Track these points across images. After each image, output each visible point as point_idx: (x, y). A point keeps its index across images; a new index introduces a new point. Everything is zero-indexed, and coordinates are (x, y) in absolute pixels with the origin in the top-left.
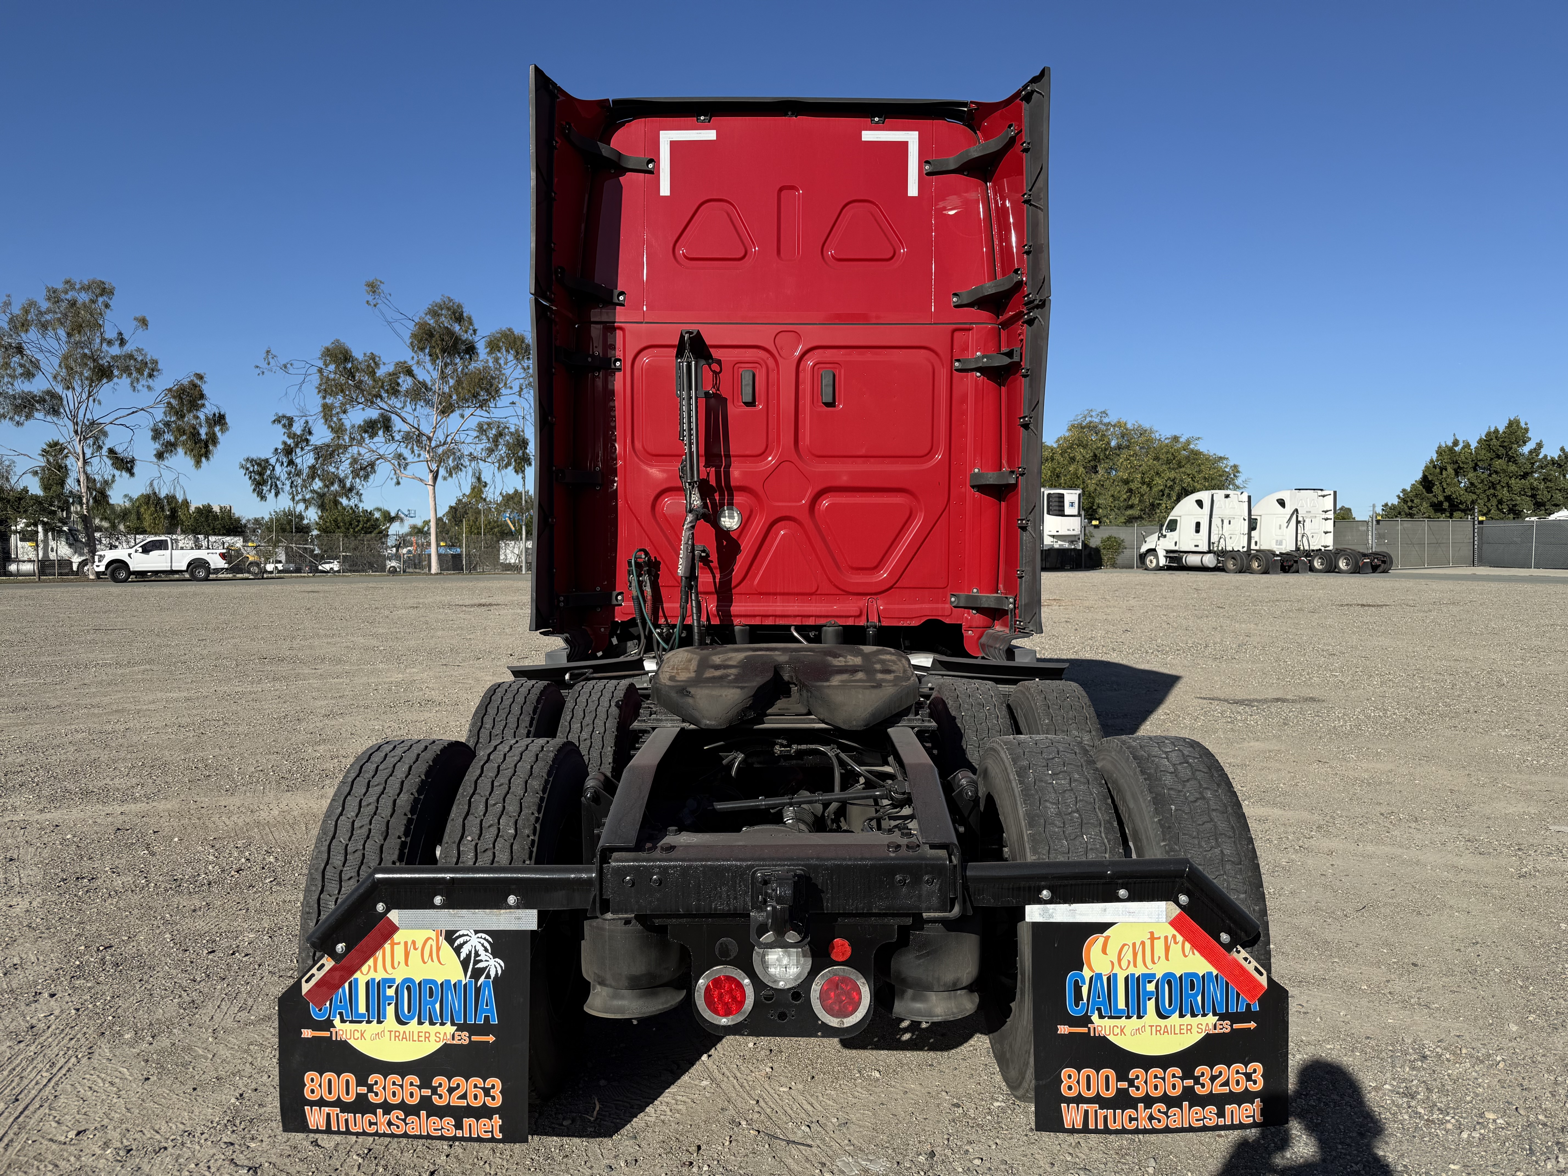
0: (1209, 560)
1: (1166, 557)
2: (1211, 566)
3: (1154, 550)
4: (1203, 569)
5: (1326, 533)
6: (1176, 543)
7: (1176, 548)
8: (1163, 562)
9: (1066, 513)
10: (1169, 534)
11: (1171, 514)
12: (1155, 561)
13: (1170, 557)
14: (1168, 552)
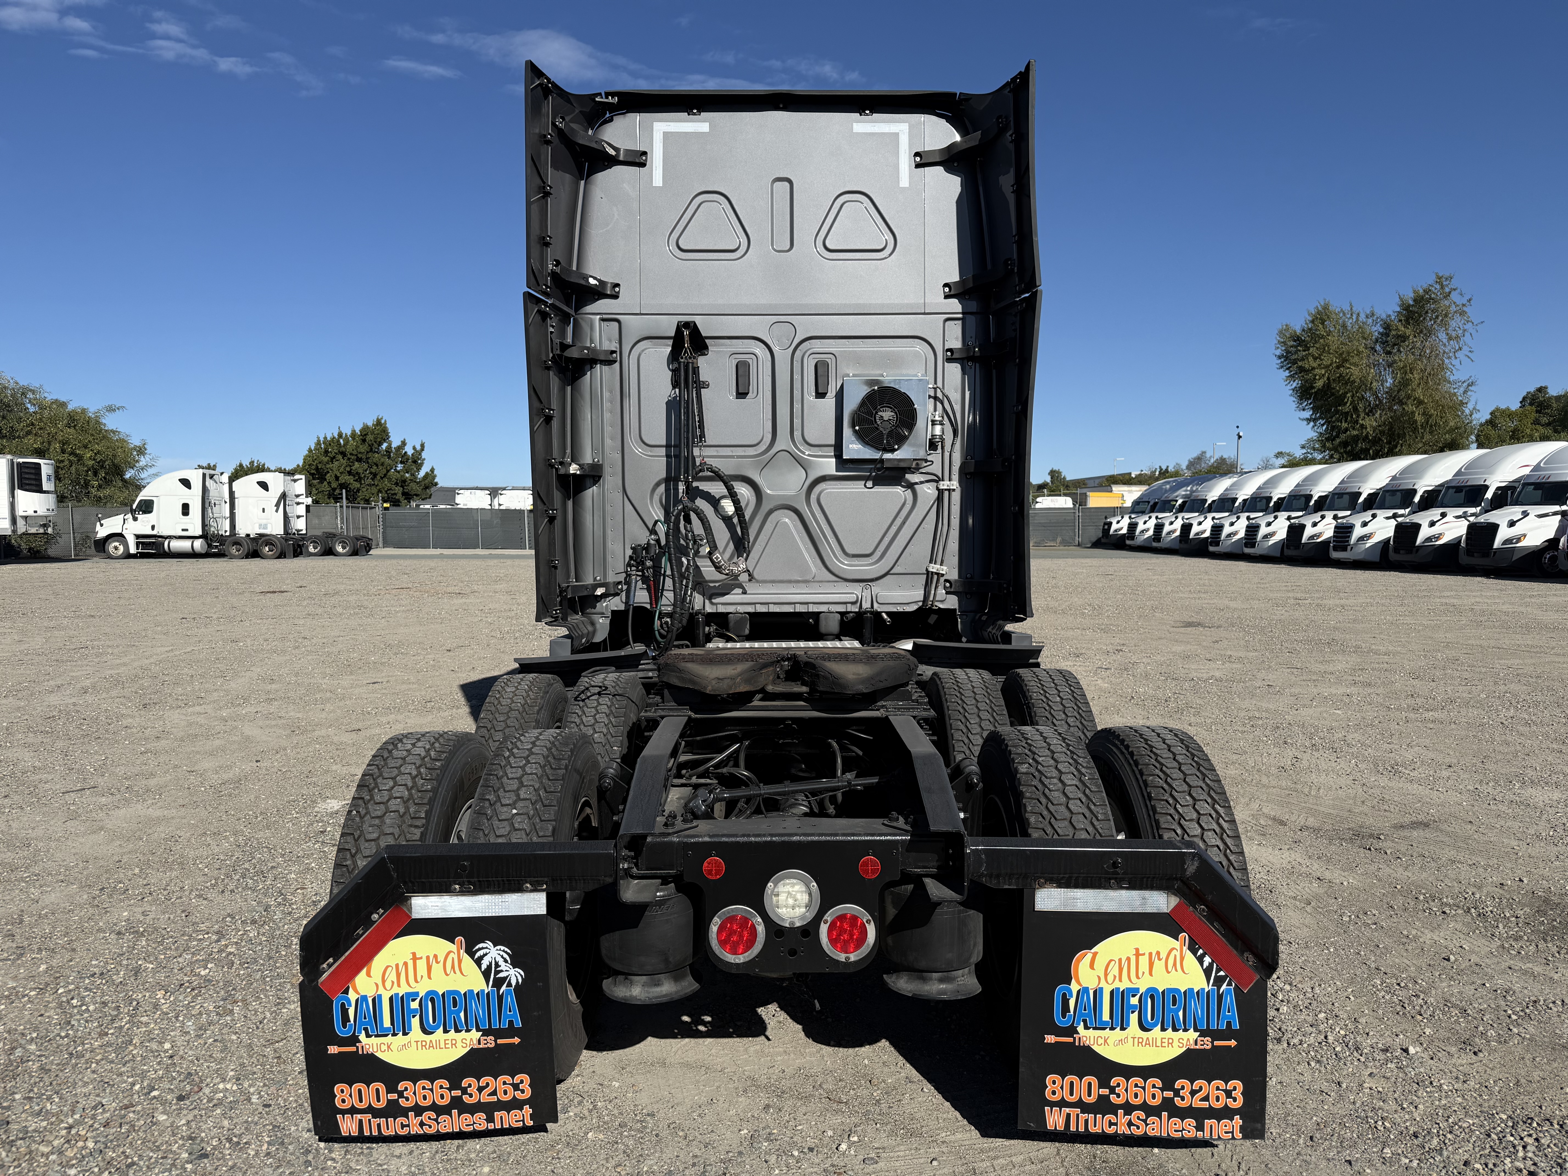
0: (198, 544)
1: (138, 544)
2: (203, 552)
3: (120, 535)
4: (193, 555)
5: (298, 517)
6: (153, 527)
7: (154, 532)
8: (133, 550)
9: (44, 489)
10: (141, 517)
11: (142, 494)
12: (121, 548)
13: (143, 543)
14: (138, 537)
